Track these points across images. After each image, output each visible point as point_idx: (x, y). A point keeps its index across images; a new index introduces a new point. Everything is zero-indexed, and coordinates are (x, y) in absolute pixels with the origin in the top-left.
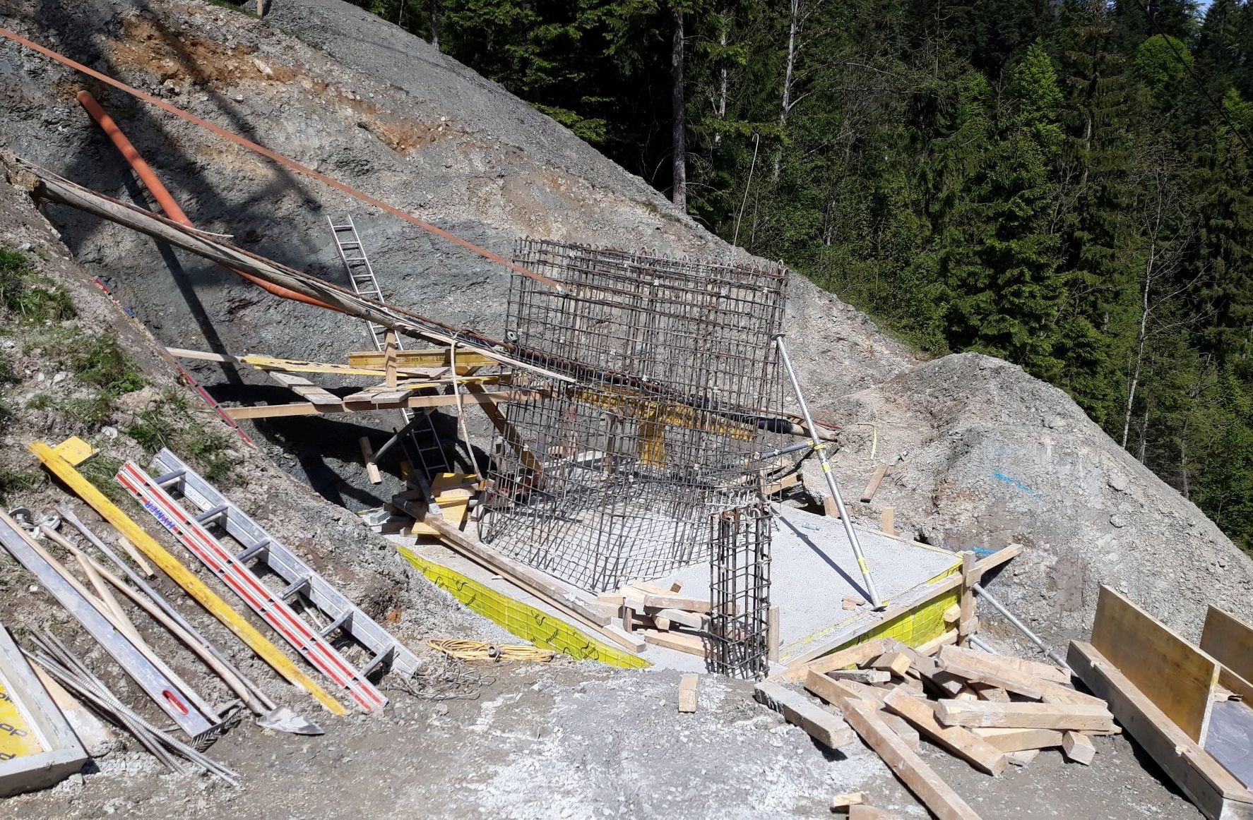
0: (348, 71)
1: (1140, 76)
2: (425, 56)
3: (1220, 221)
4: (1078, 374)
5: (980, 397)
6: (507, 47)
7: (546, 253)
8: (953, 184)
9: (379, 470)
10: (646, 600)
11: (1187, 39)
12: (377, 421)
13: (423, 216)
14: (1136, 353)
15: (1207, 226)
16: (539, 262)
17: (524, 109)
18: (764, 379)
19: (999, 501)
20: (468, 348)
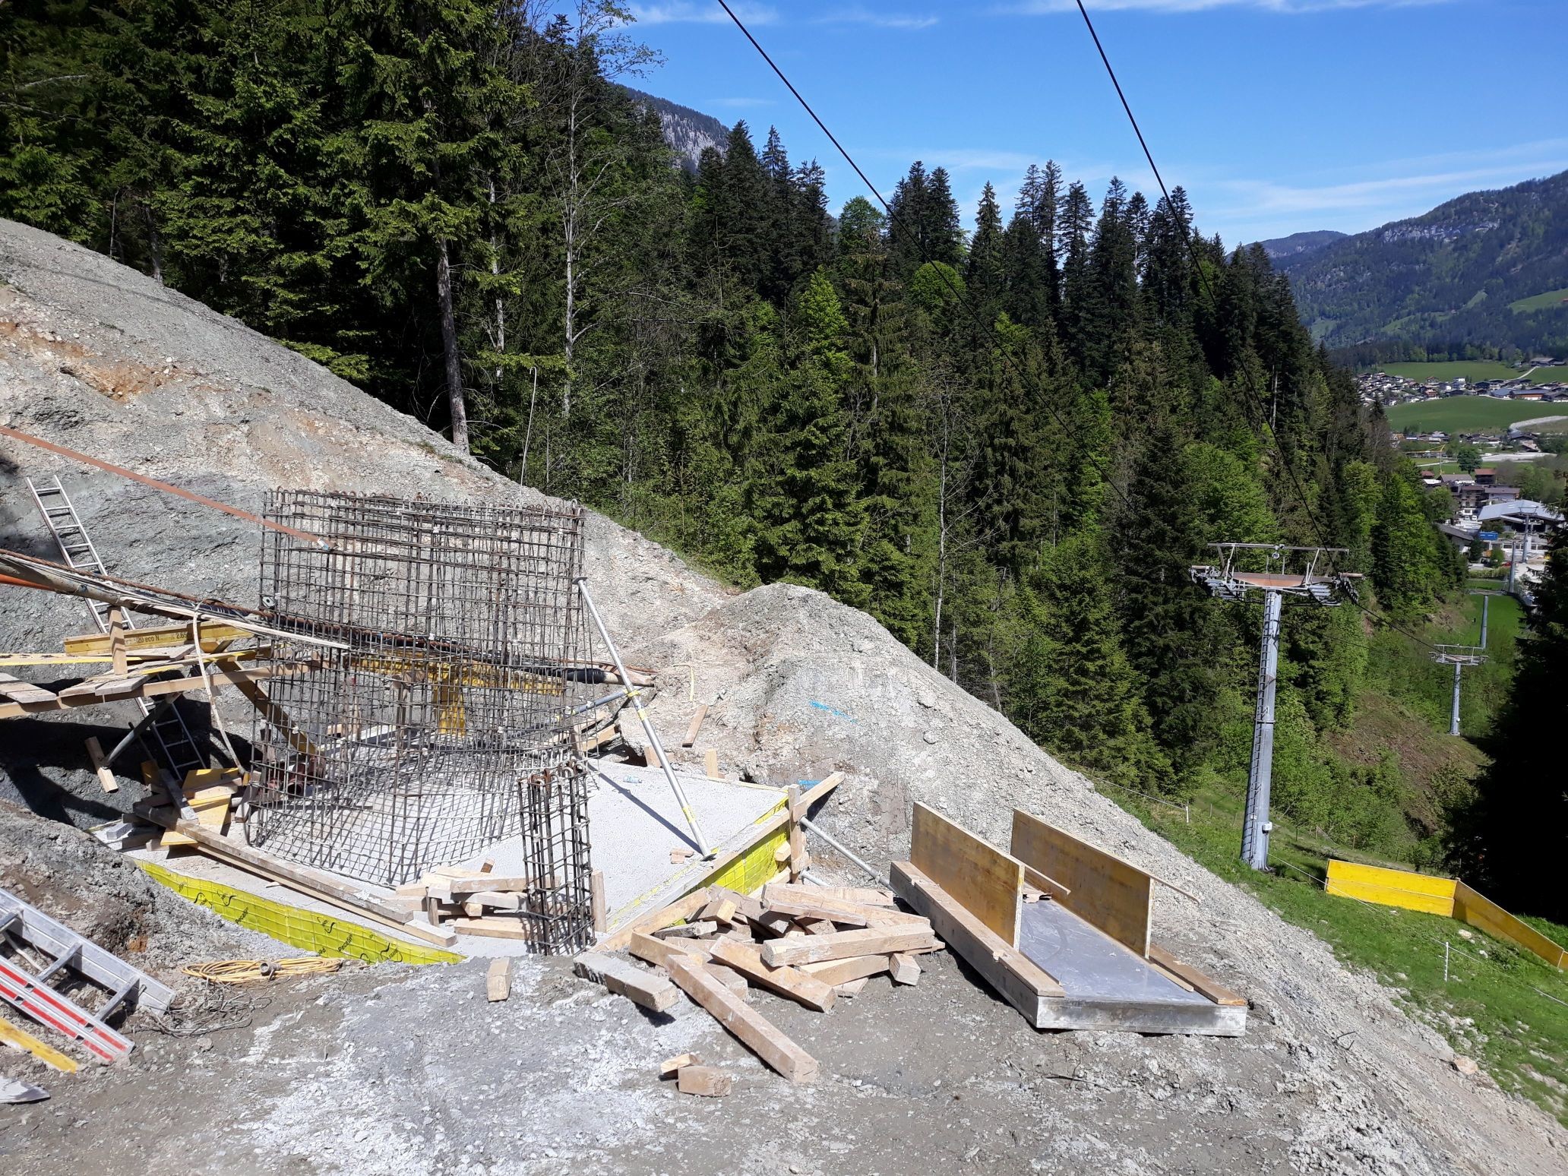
0: (44, 308)
1: (919, 302)
2: (142, 289)
3: (1003, 440)
4: (887, 597)
5: (791, 627)
6: (244, 278)
7: (302, 504)
8: (750, 415)
9: (114, 774)
10: (452, 887)
11: (957, 266)
12: (107, 716)
13: (151, 471)
14: (938, 572)
15: (992, 445)
16: (295, 515)
17: (268, 345)
18: (568, 627)
19: (819, 730)
20: (215, 620)
